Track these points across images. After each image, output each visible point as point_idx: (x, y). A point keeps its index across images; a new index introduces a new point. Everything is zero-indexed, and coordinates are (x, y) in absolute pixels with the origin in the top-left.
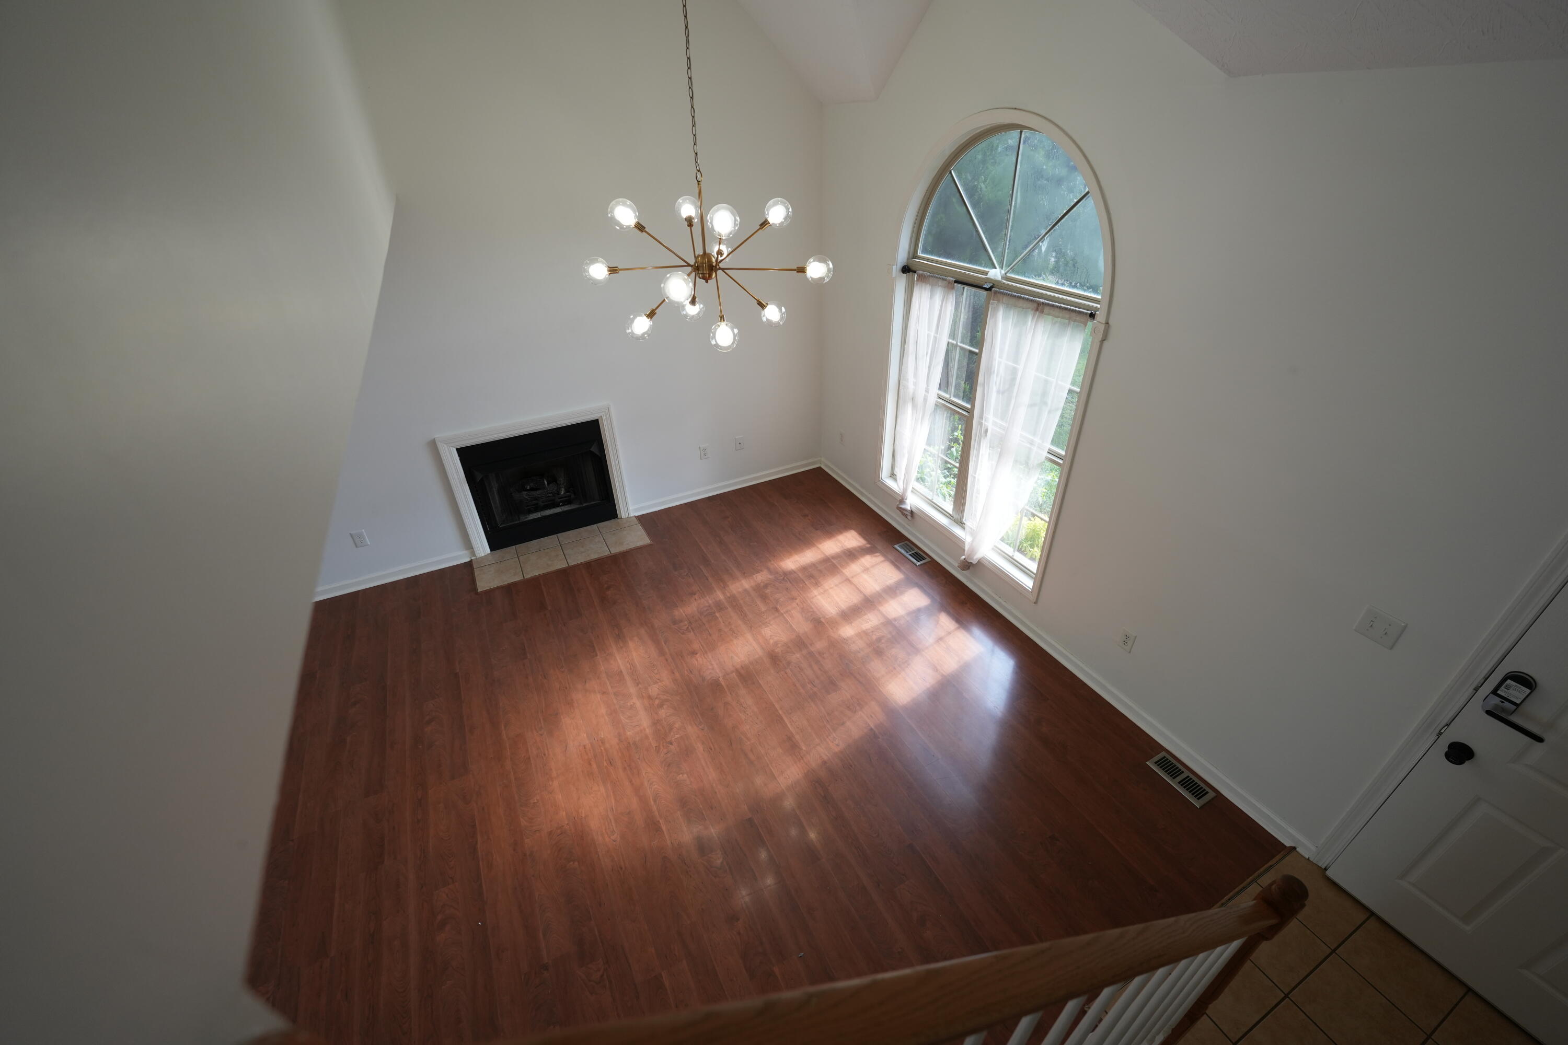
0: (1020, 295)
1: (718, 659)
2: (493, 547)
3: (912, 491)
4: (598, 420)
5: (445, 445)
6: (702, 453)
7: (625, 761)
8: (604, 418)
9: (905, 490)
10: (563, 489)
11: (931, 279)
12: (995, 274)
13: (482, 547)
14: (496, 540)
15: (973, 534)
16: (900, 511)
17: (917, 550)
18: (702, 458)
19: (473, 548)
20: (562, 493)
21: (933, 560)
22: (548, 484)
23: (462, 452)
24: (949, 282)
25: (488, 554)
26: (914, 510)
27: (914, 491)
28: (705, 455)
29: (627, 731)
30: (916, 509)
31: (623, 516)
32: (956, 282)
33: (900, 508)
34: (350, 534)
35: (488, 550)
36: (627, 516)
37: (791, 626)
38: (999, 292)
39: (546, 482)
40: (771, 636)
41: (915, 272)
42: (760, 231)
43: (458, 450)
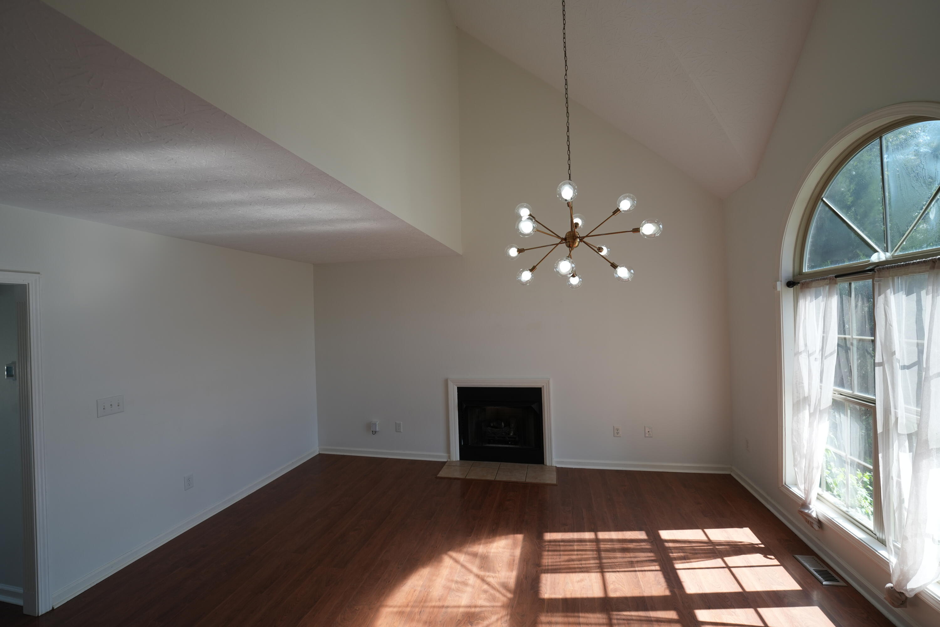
0: (907, 262)
1: (555, 579)
2: (462, 458)
3: (817, 498)
4: (541, 388)
5: (452, 383)
6: (616, 431)
7: (431, 617)
8: (545, 387)
9: (807, 492)
10: (512, 432)
11: (814, 283)
12: (879, 256)
13: (456, 455)
14: (465, 454)
15: (900, 553)
16: (803, 516)
17: (826, 568)
18: (615, 436)
19: (450, 454)
20: (511, 434)
21: (849, 586)
22: (505, 426)
23: (460, 390)
24: (830, 279)
25: (458, 461)
26: (821, 518)
27: (819, 498)
28: (618, 433)
29: (449, 596)
30: (824, 519)
31: (548, 464)
32: (836, 277)
33: (802, 512)
34: (396, 423)
35: (458, 459)
36: (550, 465)
37: (638, 581)
38: (883, 269)
39: (503, 424)
40: (614, 582)
41: (799, 283)
42: (613, 216)
43: (458, 388)
